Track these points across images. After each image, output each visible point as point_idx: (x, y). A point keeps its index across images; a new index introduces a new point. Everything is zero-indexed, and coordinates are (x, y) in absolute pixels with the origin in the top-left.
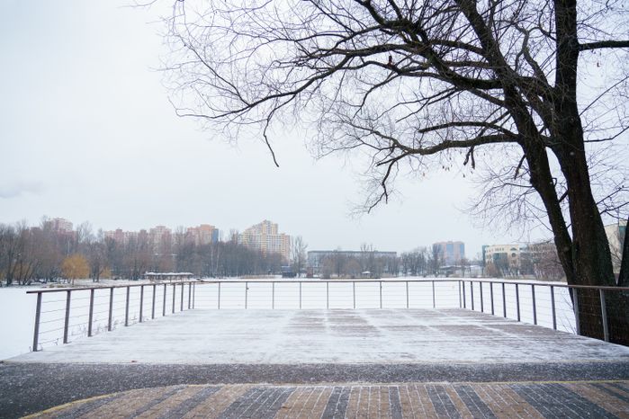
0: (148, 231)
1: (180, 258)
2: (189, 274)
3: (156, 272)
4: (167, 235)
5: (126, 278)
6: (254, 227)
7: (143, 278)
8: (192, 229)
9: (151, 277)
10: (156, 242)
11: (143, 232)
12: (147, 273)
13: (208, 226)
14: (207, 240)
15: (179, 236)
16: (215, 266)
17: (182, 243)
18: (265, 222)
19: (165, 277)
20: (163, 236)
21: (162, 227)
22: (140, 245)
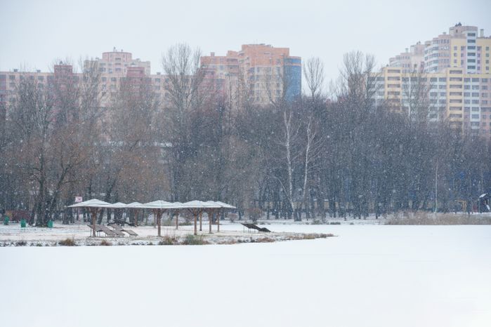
0: (78, 70)
1: (184, 151)
2: (219, 204)
3: (107, 199)
4: (136, 79)
5: (15, 219)
6: (418, 49)
7: (69, 219)
8: (213, 58)
9: (93, 216)
10: (104, 101)
11: (63, 71)
12: (80, 202)
13: (263, 49)
14: (266, 95)
15: (176, 82)
16: (298, 182)
17: (188, 104)
18: (458, 29)
19: (136, 218)
20: (126, 83)
21: (119, 57)
22: (55, 110)
